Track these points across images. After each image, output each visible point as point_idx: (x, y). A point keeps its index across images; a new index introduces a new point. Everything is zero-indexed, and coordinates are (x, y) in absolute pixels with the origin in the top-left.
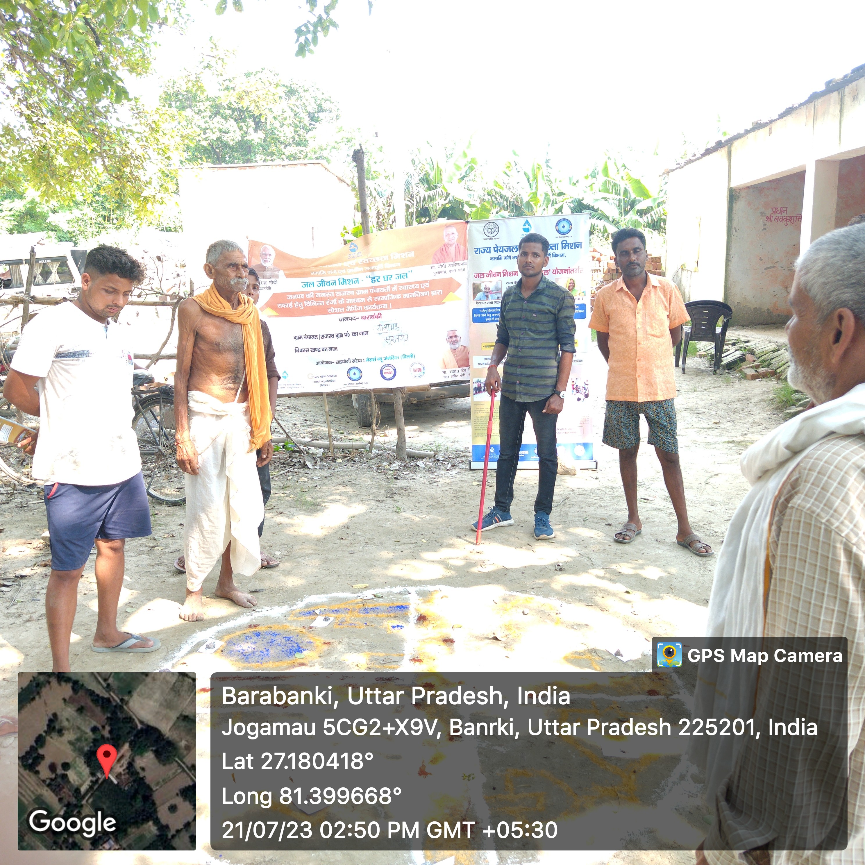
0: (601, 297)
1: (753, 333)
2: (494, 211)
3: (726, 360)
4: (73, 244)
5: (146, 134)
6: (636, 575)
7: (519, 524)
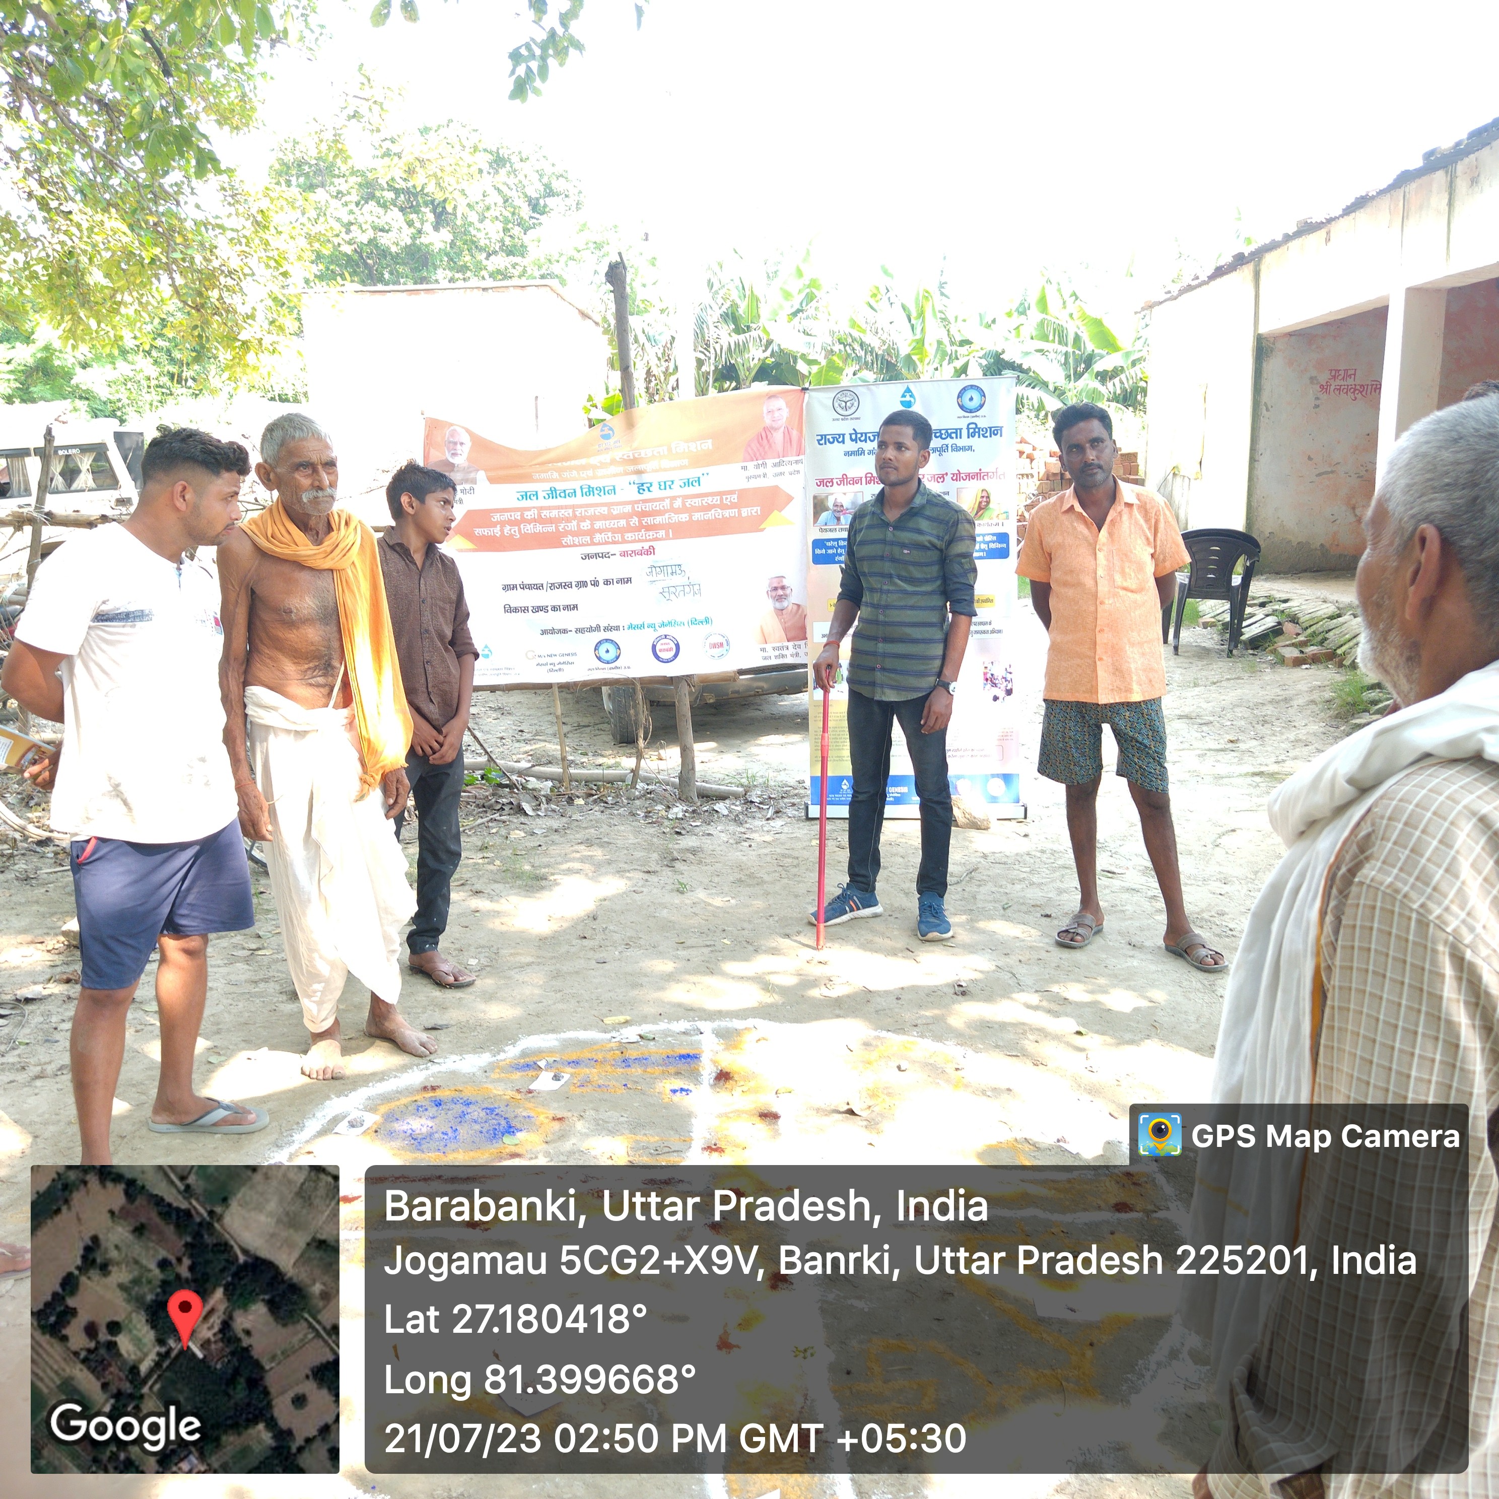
0: (1037, 521)
1: (1297, 586)
2: (849, 370)
3: (1250, 632)
4: (117, 422)
5: (247, 233)
6: (1094, 1004)
7: (893, 913)
